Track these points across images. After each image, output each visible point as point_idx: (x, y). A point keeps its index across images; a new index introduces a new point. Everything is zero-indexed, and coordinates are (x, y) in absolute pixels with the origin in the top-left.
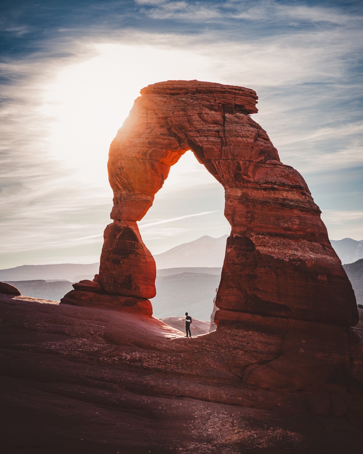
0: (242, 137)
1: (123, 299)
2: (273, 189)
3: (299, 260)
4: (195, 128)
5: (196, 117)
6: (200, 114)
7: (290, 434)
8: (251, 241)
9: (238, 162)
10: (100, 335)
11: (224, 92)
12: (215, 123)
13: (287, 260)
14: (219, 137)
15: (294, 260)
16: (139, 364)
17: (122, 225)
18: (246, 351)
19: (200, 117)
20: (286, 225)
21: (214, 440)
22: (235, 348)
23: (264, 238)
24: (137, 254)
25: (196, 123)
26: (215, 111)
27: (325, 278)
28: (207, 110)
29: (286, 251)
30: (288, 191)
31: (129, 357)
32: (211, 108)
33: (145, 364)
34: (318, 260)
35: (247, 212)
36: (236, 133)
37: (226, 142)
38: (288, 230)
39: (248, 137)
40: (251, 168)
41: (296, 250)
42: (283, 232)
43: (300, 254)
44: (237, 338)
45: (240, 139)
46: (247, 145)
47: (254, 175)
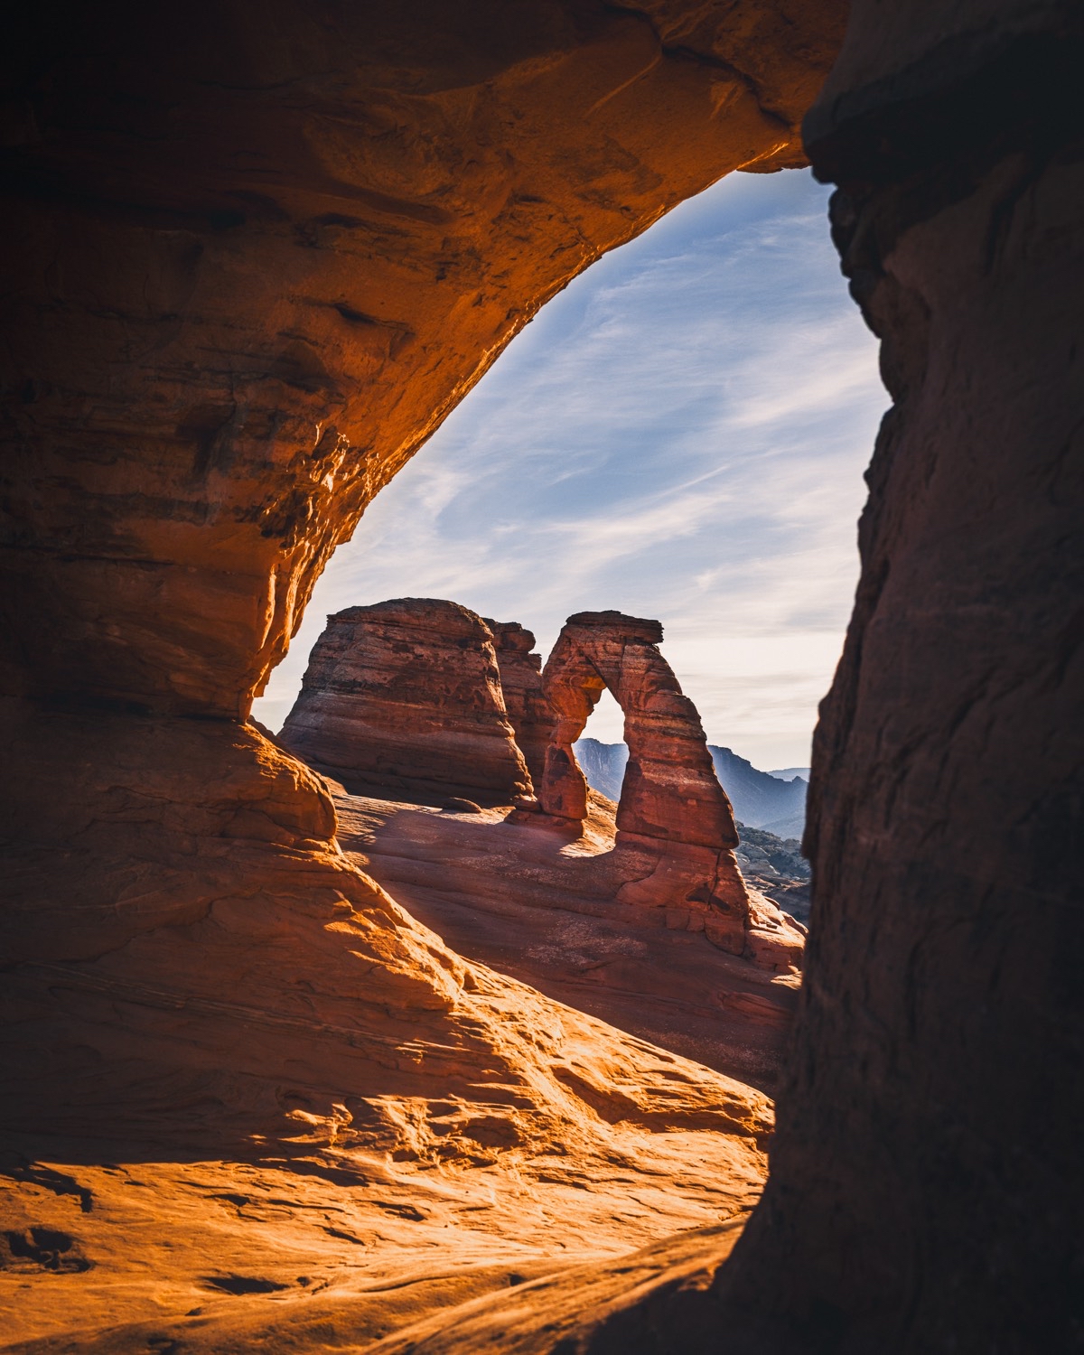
0: (635, 668)
1: (555, 819)
2: (658, 718)
3: (673, 785)
5: (601, 649)
6: (604, 646)
7: (635, 942)
8: (640, 767)
9: (630, 692)
10: (515, 853)
12: (616, 654)
13: (664, 785)
14: (617, 667)
15: (669, 785)
16: (535, 879)
17: (558, 747)
18: (625, 870)
19: (604, 649)
20: (666, 752)
21: (563, 944)
23: (648, 764)
25: (601, 654)
26: (617, 643)
27: (694, 803)
28: (610, 643)
29: (664, 777)
30: (672, 720)
31: (529, 873)
32: (614, 640)
33: (540, 880)
34: (689, 786)
35: (640, 739)
37: (622, 674)
38: (668, 757)
39: (639, 669)
40: (642, 697)
41: (673, 776)
43: (675, 779)
44: (622, 858)
45: (632, 671)
46: (638, 676)
47: (645, 705)
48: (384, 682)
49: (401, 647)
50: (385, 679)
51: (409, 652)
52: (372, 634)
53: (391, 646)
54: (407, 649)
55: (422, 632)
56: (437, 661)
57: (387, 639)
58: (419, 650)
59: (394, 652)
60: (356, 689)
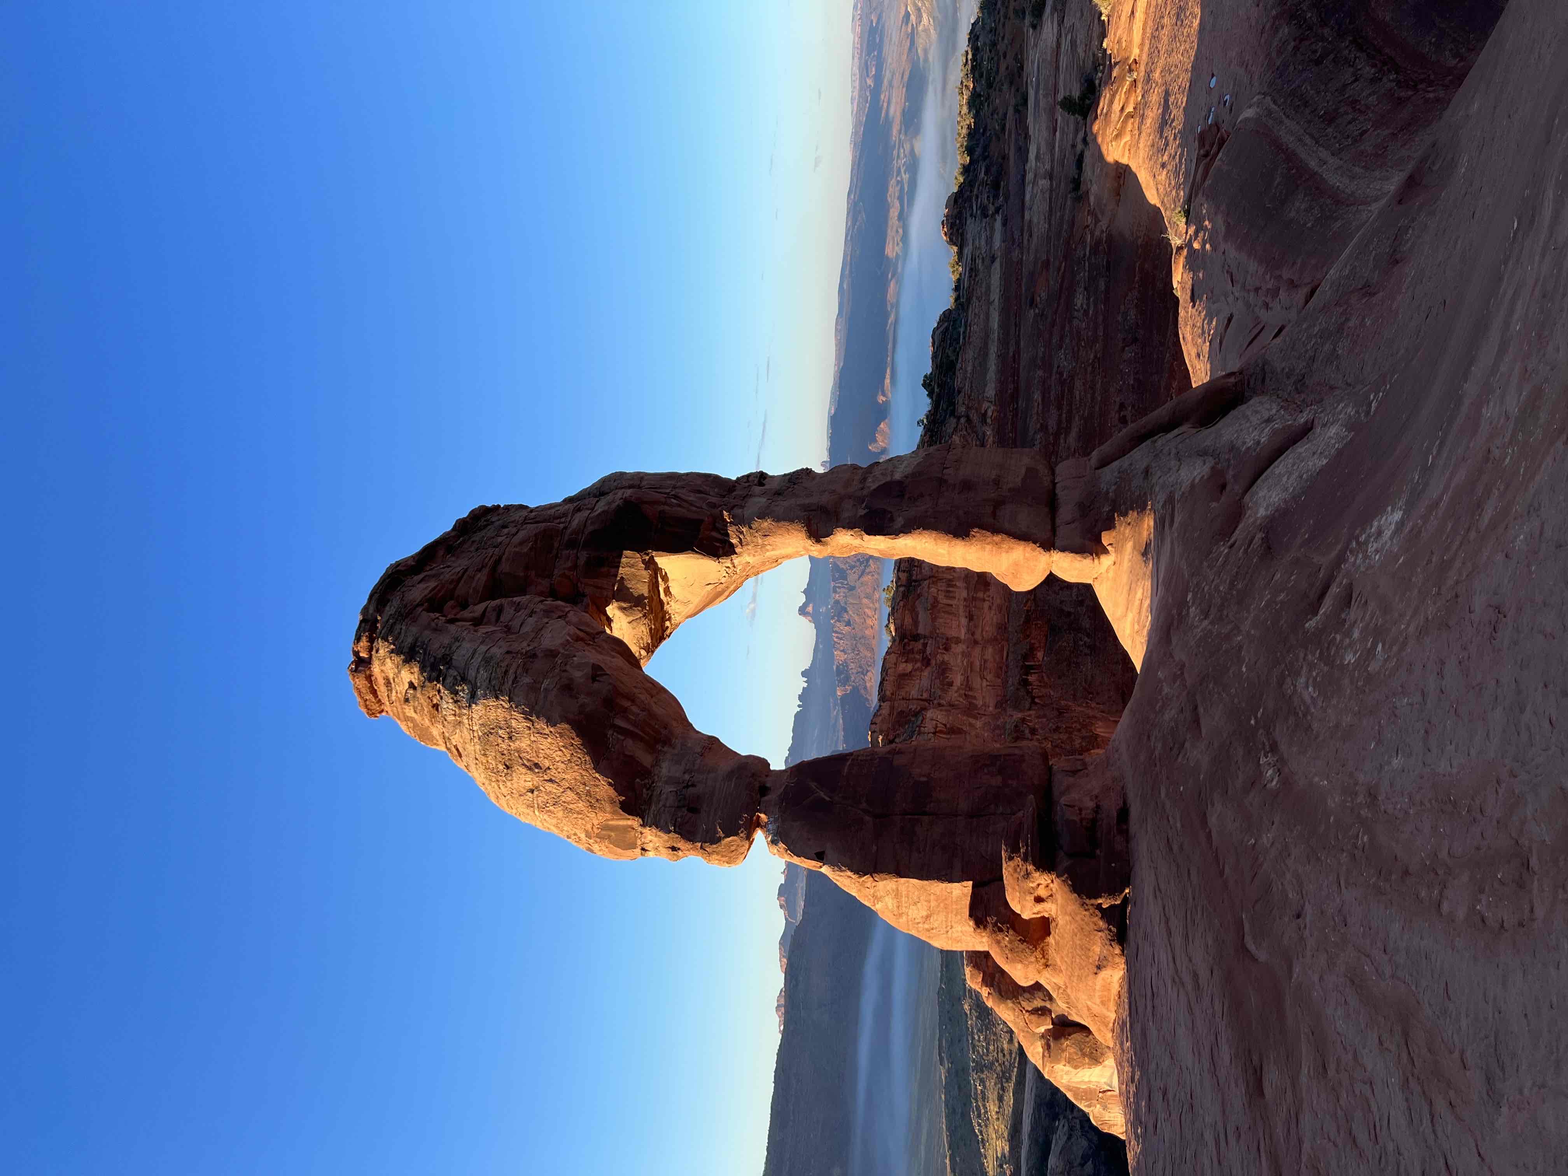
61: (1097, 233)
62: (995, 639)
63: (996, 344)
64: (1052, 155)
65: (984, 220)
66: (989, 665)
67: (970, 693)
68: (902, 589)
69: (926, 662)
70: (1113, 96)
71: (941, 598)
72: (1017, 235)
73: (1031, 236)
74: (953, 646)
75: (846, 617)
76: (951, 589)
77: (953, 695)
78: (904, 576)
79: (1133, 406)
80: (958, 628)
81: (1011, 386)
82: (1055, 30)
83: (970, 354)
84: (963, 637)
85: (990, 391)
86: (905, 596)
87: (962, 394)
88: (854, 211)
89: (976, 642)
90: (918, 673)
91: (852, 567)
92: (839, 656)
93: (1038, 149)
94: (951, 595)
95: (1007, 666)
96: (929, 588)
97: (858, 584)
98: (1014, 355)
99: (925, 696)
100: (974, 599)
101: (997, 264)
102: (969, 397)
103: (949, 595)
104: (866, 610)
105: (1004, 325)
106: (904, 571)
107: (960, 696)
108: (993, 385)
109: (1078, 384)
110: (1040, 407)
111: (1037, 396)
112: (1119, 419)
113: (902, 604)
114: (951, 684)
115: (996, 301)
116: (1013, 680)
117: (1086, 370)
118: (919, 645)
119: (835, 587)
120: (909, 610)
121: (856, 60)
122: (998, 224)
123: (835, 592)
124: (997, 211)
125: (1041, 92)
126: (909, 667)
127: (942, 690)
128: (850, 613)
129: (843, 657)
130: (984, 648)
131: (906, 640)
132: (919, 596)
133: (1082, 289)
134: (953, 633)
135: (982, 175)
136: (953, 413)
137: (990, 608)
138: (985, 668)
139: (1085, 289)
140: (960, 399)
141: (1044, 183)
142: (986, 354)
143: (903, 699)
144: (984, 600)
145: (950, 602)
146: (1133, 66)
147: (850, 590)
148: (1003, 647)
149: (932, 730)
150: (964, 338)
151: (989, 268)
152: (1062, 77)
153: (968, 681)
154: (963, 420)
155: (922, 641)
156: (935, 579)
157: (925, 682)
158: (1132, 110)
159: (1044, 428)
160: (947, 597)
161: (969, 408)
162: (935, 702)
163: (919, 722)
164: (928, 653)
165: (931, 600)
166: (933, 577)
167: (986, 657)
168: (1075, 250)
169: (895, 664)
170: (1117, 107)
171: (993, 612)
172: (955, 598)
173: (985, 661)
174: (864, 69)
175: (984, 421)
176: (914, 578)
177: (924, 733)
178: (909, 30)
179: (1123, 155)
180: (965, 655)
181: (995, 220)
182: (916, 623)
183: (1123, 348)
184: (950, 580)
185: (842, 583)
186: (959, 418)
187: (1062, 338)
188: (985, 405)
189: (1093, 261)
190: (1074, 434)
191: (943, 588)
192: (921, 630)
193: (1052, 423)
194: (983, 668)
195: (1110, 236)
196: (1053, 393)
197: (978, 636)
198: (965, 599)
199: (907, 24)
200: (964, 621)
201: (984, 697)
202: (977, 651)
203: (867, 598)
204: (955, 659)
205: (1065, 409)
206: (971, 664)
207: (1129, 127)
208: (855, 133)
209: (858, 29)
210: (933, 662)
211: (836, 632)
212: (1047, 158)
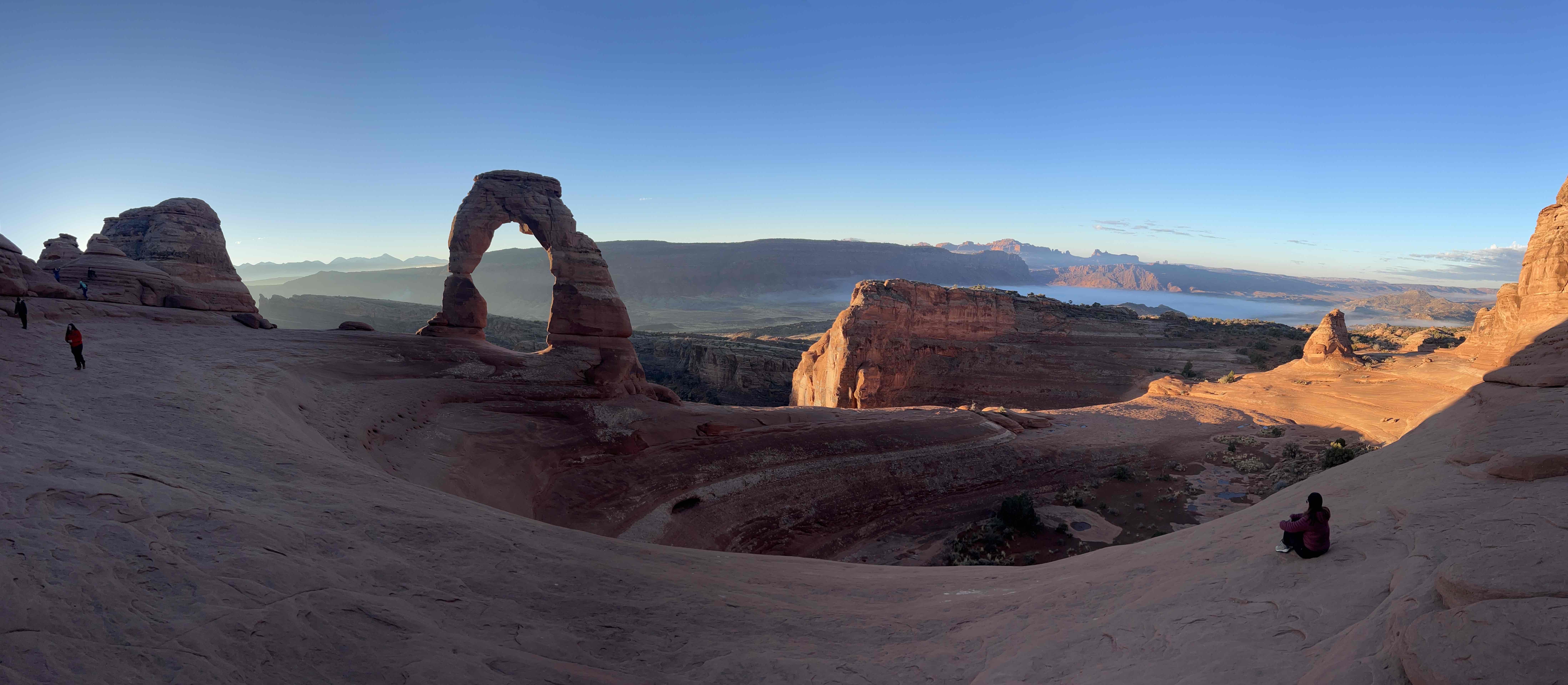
1: (467, 330)
2: (586, 252)
4: (531, 207)
8: (575, 288)
9: (565, 233)
11: (547, 182)
13: (601, 299)
14: (548, 214)
15: (605, 299)
16: (520, 378)
17: (461, 276)
19: (534, 199)
20: (596, 276)
22: (576, 360)
23: (583, 285)
24: (475, 297)
25: (532, 203)
29: (599, 294)
32: (541, 193)
35: (570, 268)
36: (562, 212)
37: (555, 219)
38: (598, 280)
39: (558, 213)
42: (594, 281)
48: (186, 251)
49: (189, 229)
50: (185, 249)
51: (194, 231)
52: (169, 220)
53: (183, 227)
54: (192, 230)
55: (198, 218)
56: (207, 236)
57: (180, 223)
58: (199, 230)
59: (186, 231)
60: (169, 257)
61: (1135, 380)
62: (948, 334)
63: (1098, 335)
64: (1178, 360)
65: (1163, 330)
66: (935, 332)
67: (920, 323)
68: (972, 293)
69: (936, 304)
70: (1178, 385)
71: (967, 311)
72: (1149, 344)
73: (1146, 351)
74: (945, 316)
75: (1091, 272)
76: (972, 315)
77: (919, 316)
78: (979, 294)
79: (1048, 395)
80: (953, 318)
81: (1074, 342)
82: (1230, 360)
83: (1097, 324)
84: (949, 320)
85: (1074, 333)
86: (969, 295)
87: (1076, 320)
88: (1276, 278)
89: (947, 326)
90: (930, 300)
91: (1114, 275)
92: (1072, 268)
93: (1184, 353)
94: (969, 315)
95: (934, 339)
96: (972, 305)
97: (1106, 277)
98: (1090, 344)
99: (918, 303)
100: (968, 325)
101: (1138, 336)
102: (1073, 324)
103: (969, 314)
104: (1094, 282)
105: (1108, 339)
106: (981, 294)
107: (918, 319)
108: (1077, 334)
109: (1065, 372)
110: (1059, 355)
111: (1065, 354)
112: (1043, 390)
113: (964, 293)
114: (924, 315)
115: (1120, 336)
116: (927, 342)
117: (1071, 375)
118: (944, 300)
119: (1104, 266)
120: (961, 296)
121: (1339, 280)
122: (1159, 336)
123: (1103, 267)
124: (1166, 336)
125: (1207, 354)
126: (933, 297)
127: (921, 311)
128: (1093, 274)
129: (1072, 271)
130: (944, 329)
131: (946, 295)
132: (968, 301)
133: (1112, 373)
134: (951, 316)
135: (1188, 329)
136: (1068, 316)
137: (964, 332)
138: (934, 330)
139: (1111, 375)
140: (1073, 319)
141: (1168, 356)
142: (1095, 331)
143: (916, 294)
144: (967, 330)
145: (966, 314)
146: (1186, 394)
147: (1103, 274)
148: (945, 338)
149: (895, 306)
150: (1106, 321)
151: (1137, 332)
152: (1208, 363)
153: (927, 322)
154: (1063, 321)
155: (946, 302)
156: (977, 308)
157: (925, 303)
158: (1169, 393)
159: (1049, 356)
160: (968, 313)
161: (1068, 324)
162: (915, 308)
163: (899, 301)
164: (940, 305)
165: (966, 306)
166: (978, 307)
167: (939, 330)
168: (1130, 370)
169: (933, 290)
170: (1172, 387)
171: (962, 333)
172: (968, 317)
173: (937, 330)
174: (1333, 283)
175: (1060, 330)
176: (977, 298)
177: (894, 303)
178: (1344, 302)
179: (1151, 390)
180: (940, 322)
181: (1162, 335)
182: (955, 299)
183: (1076, 391)
184: (977, 315)
185: (1106, 270)
186: (1065, 319)
187: (1089, 364)
188: (1068, 331)
189: (1123, 378)
190: (1043, 370)
191: (972, 312)
192: (951, 302)
193: (1051, 360)
194: (934, 329)
195: (1132, 385)
196: (1065, 360)
197: (949, 327)
198: (967, 321)
199: (1346, 301)
200: (957, 321)
201: (918, 329)
202: (943, 326)
203: (1100, 282)
204: (938, 317)
205: (1055, 366)
206: (935, 324)
207: (1161, 393)
208: (1309, 279)
209: (1349, 280)
210: (936, 307)
211: (1084, 267)
212: (1178, 357)
